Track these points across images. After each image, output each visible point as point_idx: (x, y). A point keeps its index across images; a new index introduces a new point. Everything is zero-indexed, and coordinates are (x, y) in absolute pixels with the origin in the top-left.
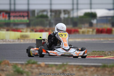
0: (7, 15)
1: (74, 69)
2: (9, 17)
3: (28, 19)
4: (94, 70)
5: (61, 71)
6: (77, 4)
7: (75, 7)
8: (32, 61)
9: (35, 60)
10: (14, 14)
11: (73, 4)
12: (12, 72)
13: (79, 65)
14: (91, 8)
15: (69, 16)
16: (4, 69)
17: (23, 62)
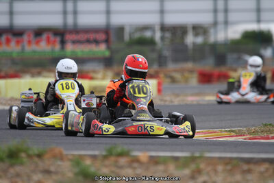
0: (58, 39)
1: (220, 168)
2: (63, 43)
3: (108, 48)
4: (267, 170)
5: (187, 172)
6: (226, 11)
7: (221, 17)
8: (119, 150)
9: (126, 148)
10: (74, 35)
11: (215, 11)
12: (70, 175)
13: (231, 159)
14: (259, 21)
15: (205, 39)
16: (52, 169)
17: (96, 153)
